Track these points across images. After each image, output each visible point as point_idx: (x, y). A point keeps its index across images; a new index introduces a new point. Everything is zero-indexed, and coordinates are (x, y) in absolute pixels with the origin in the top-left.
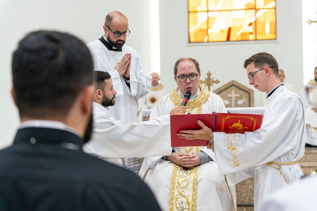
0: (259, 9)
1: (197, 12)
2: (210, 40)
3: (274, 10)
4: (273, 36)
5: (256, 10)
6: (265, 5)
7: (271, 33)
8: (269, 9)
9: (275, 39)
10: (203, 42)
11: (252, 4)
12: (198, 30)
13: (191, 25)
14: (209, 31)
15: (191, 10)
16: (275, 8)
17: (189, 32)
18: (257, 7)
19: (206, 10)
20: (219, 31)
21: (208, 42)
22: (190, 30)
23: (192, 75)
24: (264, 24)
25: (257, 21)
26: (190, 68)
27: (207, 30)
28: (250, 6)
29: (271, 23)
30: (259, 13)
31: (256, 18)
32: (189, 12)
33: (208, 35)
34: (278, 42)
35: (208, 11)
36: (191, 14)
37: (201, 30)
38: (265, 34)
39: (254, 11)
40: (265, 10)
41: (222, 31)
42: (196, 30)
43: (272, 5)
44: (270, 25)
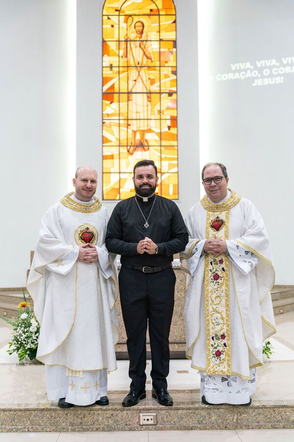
0: (164, 173)
1: (110, 173)
2: (121, 198)
3: (176, 174)
4: (176, 197)
5: (161, 174)
6: (169, 170)
7: (174, 194)
8: (172, 173)
9: (178, 199)
10: (116, 200)
12: (111, 189)
13: (104, 184)
14: (121, 190)
15: (104, 171)
16: (178, 173)
17: (103, 190)
18: (163, 171)
19: (119, 172)
20: (129, 190)
22: (104, 189)
23: (217, 178)
24: (168, 185)
25: (163, 183)
26: (215, 172)
27: (119, 189)
29: (174, 186)
30: (165, 176)
31: (161, 181)
32: (103, 173)
33: (120, 194)
34: (180, 202)
35: (120, 173)
37: (113, 189)
38: (169, 195)
40: (170, 174)
41: (132, 191)
42: (108, 190)
43: (175, 169)
44: (173, 187)
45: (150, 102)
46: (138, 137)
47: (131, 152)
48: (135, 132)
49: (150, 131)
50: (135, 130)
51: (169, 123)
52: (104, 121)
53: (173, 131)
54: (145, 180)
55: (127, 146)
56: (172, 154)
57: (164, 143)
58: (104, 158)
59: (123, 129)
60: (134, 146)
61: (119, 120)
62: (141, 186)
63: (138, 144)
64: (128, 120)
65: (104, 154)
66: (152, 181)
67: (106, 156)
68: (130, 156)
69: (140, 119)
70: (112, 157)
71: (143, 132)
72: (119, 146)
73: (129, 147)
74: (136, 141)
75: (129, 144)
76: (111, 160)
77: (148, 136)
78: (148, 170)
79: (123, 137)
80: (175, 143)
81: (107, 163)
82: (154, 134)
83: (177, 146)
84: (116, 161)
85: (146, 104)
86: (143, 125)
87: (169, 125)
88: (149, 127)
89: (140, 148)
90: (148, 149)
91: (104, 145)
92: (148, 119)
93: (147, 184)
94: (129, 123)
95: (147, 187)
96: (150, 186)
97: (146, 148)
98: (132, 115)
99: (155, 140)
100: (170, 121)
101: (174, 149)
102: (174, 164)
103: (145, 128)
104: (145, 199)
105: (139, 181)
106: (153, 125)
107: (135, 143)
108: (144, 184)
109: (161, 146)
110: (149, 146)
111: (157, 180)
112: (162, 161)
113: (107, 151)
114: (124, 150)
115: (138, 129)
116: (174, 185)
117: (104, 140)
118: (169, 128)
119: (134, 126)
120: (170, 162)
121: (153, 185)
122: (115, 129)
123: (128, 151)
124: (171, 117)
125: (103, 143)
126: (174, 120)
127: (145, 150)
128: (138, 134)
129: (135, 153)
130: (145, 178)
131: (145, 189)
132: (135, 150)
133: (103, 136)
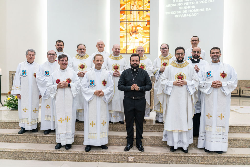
1: (123, 43)
2: (127, 53)
3: (149, 44)
4: (149, 53)
5: (143, 43)
6: (146, 42)
7: (148, 52)
9: (149, 54)
11: (142, 41)
12: (123, 49)
14: (127, 50)
15: (121, 42)
18: (143, 42)
20: (130, 50)
21: (126, 53)
23: (166, 48)
24: (146, 48)
26: (165, 46)
28: (141, 42)
30: (144, 44)
35: (127, 43)
36: (121, 43)
37: (124, 49)
39: (142, 43)
40: (146, 43)
41: (131, 50)
42: (122, 49)
43: (149, 42)
44: (148, 49)
45: (139, 14)
46: (134, 28)
47: (131, 35)
48: (133, 27)
49: (139, 26)
50: (133, 25)
51: (146, 23)
52: (121, 22)
53: (148, 26)
54: (135, 62)
55: (130, 32)
56: (147, 35)
57: (144, 31)
58: (121, 37)
59: (128, 25)
60: (132, 32)
61: (127, 21)
62: (133, 64)
63: (134, 31)
64: (130, 22)
65: (121, 35)
66: (138, 63)
67: (121, 36)
68: (131, 36)
69: (135, 21)
70: (124, 37)
71: (136, 27)
72: (127, 32)
73: (130, 33)
74: (133, 30)
75: (131, 31)
76: (124, 38)
77: (138, 28)
78: (136, 58)
79: (128, 29)
80: (148, 31)
81: (122, 39)
82: (140, 27)
83: (150, 32)
84: (125, 38)
85: (137, 15)
86: (136, 24)
87: (147, 24)
88: (138, 25)
89: (135, 33)
90: (138, 33)
91: (121, 32)
92: (138, 21)
93: (136, 64)
94: (131, 23)
95: (136, 65)
96: (137, 64)
97: (137, 33)
98: (132, 20)
99: (141, 30)
100: (147, 22)
101: (148, 34)
102: (148, 39)
103: (137, 25)
104: (135, 70)
105: (132, 63)
106: (140, 24)
107: (133, 31)
108: (135, 64)
109: (143, 32)
110: (138, 32)
111: (139, 62)
112: (143, 39)
113: (122, 34)
114: (128, 34)
115: (134, 25)
116: (148, 48)
117: (121, 30)
118: (147, 25)
119: (133, 24)
120: (146, 39)
121: (138, 64)
122: (125, 26)
123: (130, 34)
124: (147, 20)
125: (120, 31)
126: (149, 22)
127: (137, 34)
128: (134, 27)
129: (133, 35)
130: (135, 61)
131: (135, 66)
132: (133, 34)
133: (120, 28)
